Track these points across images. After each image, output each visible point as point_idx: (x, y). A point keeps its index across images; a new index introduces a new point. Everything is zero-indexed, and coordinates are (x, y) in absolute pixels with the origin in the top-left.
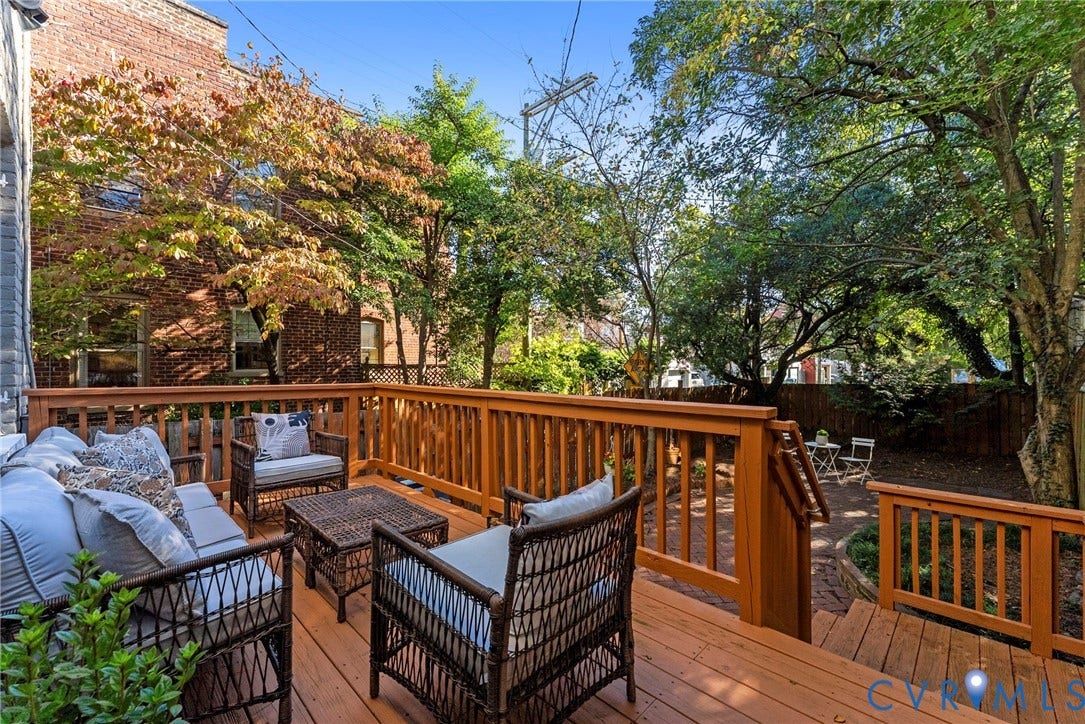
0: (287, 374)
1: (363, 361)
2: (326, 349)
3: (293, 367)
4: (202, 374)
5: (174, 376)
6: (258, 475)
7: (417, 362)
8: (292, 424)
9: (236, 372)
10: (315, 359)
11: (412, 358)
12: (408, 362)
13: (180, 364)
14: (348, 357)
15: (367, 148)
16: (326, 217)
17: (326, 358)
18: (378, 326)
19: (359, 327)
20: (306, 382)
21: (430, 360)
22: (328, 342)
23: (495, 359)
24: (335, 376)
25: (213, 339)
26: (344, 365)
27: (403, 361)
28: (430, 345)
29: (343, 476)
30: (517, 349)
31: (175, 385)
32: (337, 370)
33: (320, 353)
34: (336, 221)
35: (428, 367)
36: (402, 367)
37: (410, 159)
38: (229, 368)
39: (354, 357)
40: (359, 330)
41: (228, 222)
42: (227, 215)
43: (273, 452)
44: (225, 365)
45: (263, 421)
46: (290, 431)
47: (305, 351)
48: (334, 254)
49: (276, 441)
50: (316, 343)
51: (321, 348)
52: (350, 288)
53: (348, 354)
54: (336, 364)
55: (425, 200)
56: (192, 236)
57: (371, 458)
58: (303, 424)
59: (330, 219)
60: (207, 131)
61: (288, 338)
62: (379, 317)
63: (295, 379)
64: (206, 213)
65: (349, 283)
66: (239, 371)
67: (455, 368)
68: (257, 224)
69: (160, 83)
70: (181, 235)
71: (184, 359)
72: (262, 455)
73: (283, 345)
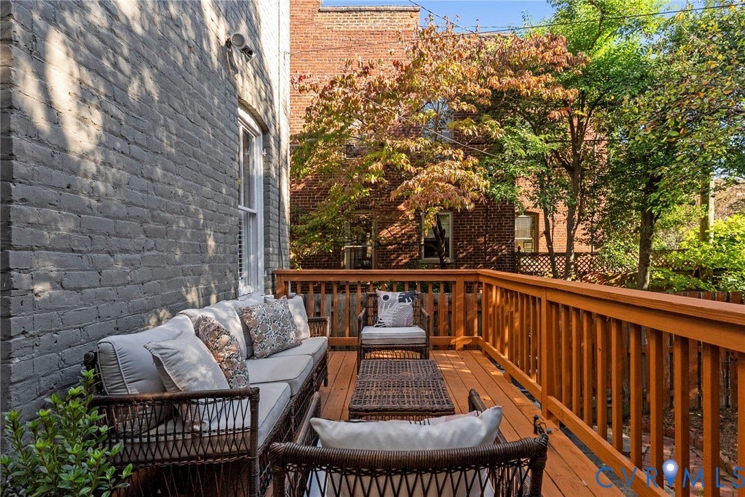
0: (457, 261)
1: (516, 250)
2: (485, 241)
3: (461, 256)
4: (404, 261)
5: (389, 263)
6: (364, 337)
7: (565, 250)
8: (400, 301)
9: (424, 259)
10: (477, 249)
11: (560, 246)
12: (556, 250)
13: (392, 254)
14: (503, 247)
15: (504, 62)
16: (468, 131)
17: (486, 249)
18: (534, 218)
19: (514, 221)
20: (470, 267)
21: (578, 247)
22: (487, 235)
23: (655, 245)
24: (493, 263)
25: (410, 237)
26: (500, 254)
27: (551, 249)
28: (579, 232)
29: (426, 347)
30: (690, 233)
31: (390, 269)
32: (494, 258)
33: (481, 244)
34: (476, 133)
35: (577, 255)
36: (551, 254)
37: (543, 58)
38: (420, 257)
39: (508, 246)
40: (514, 223)
41: (400, 151)
42: (398, 146)
43: (387, 321)
44: (417, 255)
45: (382, 297)
46: (398, 306)
47: (470, 243)
48: (473, 161)
49: (388, 313)
50: (478, 236)
51: (482, 240)
52: (486, 187)
53: (503, 244)
54: (494, 253)
55: (559, 92)
56: (380, 165)
57: (476, 336)
58: (409, 301)
59: (471, 133)
60: (389, 90)
61: (457, 233)
62: (535, 210)
63: (462, 265)
64: (387, 148)
65: (485, 183)
66: (426, 259)
67: (606, 256)
68: (418, 148)
69: (367, 68)
70: (374, 166)
71: (394, 250)
72: (380, 323)
73: (454, 239)
